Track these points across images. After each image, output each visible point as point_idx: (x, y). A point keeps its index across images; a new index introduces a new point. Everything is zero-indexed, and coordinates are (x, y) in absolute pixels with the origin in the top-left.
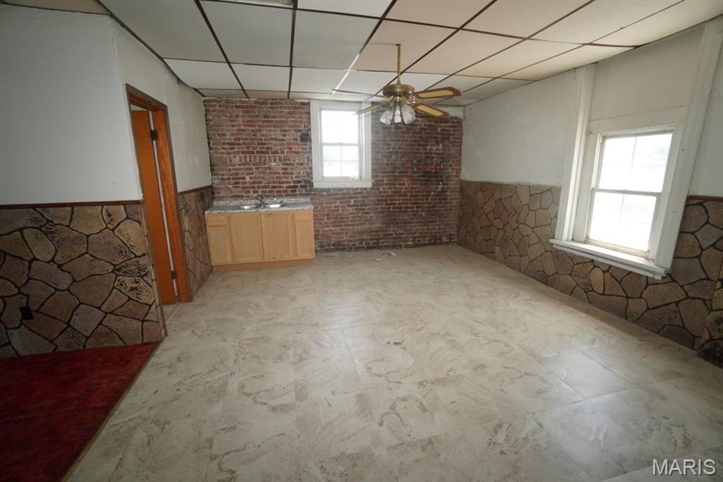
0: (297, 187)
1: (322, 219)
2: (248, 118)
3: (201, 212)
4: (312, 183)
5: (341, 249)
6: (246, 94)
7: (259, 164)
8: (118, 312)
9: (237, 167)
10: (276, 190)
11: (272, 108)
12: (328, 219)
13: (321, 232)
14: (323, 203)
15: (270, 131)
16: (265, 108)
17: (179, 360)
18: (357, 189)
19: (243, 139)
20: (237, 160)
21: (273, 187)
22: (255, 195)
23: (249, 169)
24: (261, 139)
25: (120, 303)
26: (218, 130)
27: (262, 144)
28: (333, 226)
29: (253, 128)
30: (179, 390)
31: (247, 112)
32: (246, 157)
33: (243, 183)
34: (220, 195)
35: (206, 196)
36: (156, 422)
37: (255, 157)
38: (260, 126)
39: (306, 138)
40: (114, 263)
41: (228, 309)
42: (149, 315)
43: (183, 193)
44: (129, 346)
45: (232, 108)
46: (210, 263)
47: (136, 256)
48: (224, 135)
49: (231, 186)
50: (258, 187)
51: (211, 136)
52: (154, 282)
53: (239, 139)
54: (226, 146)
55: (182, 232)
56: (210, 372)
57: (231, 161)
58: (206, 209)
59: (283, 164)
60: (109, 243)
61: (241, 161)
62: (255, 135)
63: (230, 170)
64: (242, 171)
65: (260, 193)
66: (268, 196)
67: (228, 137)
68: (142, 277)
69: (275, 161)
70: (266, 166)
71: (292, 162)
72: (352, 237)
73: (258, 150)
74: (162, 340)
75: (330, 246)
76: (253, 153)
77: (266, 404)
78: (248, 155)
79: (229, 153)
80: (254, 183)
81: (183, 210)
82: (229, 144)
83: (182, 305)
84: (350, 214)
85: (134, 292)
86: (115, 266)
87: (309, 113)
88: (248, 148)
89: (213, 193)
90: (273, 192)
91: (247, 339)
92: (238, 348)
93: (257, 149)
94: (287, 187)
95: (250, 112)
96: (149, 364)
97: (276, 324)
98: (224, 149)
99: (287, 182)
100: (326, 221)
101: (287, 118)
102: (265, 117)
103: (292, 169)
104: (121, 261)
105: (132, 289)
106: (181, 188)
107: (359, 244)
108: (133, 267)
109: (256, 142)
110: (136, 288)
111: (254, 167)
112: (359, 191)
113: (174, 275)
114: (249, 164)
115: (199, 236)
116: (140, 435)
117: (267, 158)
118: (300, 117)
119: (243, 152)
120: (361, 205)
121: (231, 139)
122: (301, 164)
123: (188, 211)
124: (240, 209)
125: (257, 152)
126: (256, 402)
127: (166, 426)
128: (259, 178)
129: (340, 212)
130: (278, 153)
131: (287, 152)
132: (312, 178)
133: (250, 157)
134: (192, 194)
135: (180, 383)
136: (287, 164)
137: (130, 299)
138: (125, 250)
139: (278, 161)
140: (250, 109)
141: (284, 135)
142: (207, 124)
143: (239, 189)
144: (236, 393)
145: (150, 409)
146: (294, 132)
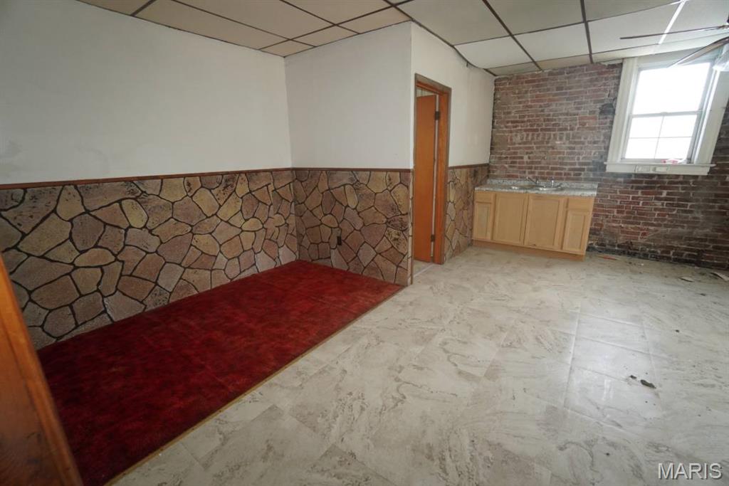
0: (583, 170)
1: (609, 212)
2: (538, 93)
3: (470, 188)
4: (605, 166)
5: (629, 254)
6: (538, 66)
7: (542, 142)
8: (384, 254)
9: (517, 146)
10: (555, 172)
11: (568, 78)
12: (618, 212)
13: (604, 227)
14: (615, 192)
15: (561, 104)
16: (560, 79)
17: (411, 303)
18: (678, 176)
19: (529, 116)
20: (518, 139)
21: (553, 169)
22: (531, 176)
23: (530, 148)
24: (549, 115)
25: (386, 248)
26: (505, 108)
27: (548, 120)
28: (625, 222)
29: (542, 104)
30: (400, 324)
31: (537, 86)
32: (528, 135)
33: (519, 163)
34: (495, 174)
35: (479, 173)
36: (377, 338)
37: (538, 135)
38: (550, 100)
39: (609, 111)
40: (388, 217)
41: (468, 279)
42: (402, 263)
43: (453, 168)
44: (385, 282)
45: (522, 83)
46: (471, 237)
47: (401, 214)
48: (509, 113)
49: (506, 166)
50: (536, 168)
51: (496, 115)
52: (410, 238)
53: (524, 116)
54: (510, 124)
55: (446, 202)
56: (428, 321)
57: (511, 140)
58: (478, 186)
59: (570, 143)
60: (387, 201)
61: (522, 139)
62: (542, 111)
63: (509, 149)
64: (521, 150)
65: (536, 175)
66: (544, 179)
67: (513, 115)
68: (403, 231)
69: (561, 139)
70: (549, 145)
71: (582, 140)
72: (654, 240)
73: (544, 127)
74: (407, 286)
75: (614, 246)
76: (537, 130)
77: (456, 365)
78: (531, 133)
79: (511, 132)
80: (532, 163)
81: (451, 183)
82: (512, 122)
83: (433, 265)
84: (656, 209)
85: (396, 242)
86: (388, 219)
87: (619, 78)
88: (531, 126)
89: (489, 171)
90: (552, 174)
91: (471, 309)
92: (458, 312)
93: (542, 127)
94: (570, 170)
95: (542, 85)
96: (391, 299)
97: (503, 306)
98: (506, 127)
99: (571, 164)
100: (615, 214)
101: (585, 88)
102: (558, 89)
103: (581, 148)
104: (392, 216)
105: (395, 239)
106: (452, 162)
107: (662, 252)
108: (398, 222)
109: (542, 119)
110: (397, 239)
111: (535, 146)
112: (681, 179)
113: (433, 238)
114: (531, 143)
115: (463, 209)
116: (364, 341)
117: (552, 136)
118: (605, 85)
119: (526, 131)
120: (679, 200)
121: (516, 117)
122: (595, 143)
123: (455, 184)
124: (511, 188)
125: (541, 130)
126: (449, 360)
127: (381, 343)
128: (538, 158)
129: (641, 205)
130: (566, 129)
131: (578, 128)
132: (606, 160)
133: (533, 135)
134: (465, 170)
135: (404, 320)
136: (575, 143)
137: (392, 246)
138: (395, 208)
139: (564, 138)
140: (541, 83)
141: (578, 109)
142: (494, 103)
143: (515, 169)
144: (438, 346)
145: (378, 327)
146: (592, 104)
